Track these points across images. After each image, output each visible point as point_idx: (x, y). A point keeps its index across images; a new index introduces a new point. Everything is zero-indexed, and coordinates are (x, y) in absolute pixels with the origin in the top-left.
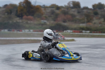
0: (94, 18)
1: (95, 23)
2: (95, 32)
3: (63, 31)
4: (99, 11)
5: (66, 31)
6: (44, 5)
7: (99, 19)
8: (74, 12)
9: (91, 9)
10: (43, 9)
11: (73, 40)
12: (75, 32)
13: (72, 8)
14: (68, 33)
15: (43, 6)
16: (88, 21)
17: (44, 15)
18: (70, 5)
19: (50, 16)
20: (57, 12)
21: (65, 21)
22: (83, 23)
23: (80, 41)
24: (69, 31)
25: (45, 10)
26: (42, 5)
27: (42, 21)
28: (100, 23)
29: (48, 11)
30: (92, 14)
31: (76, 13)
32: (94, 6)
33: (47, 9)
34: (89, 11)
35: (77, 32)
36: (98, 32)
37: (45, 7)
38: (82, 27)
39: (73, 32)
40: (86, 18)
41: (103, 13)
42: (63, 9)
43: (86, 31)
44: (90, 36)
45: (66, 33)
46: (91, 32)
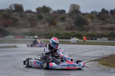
0: (38, 23)
1: (39, 28)
3: (4, 36)
4: (44, 15)
5: (8, 37)
7: (44, 23)
8: (16, 15)
9: (35, 13)
11: (15, 47)
12: (17, 38)
13: (14, 11)
14: (9, 39)
16: (32, 26)
18: (12, 9)
21: (6, 26)
22: (26, 28)
23: (22, 47)
24: (11, 37)
28: (45, 28)
30: (36, 18)
31: (18, 17)
32: (38, 9)
34: (32, 15)
35: (19, 38)
36: (43, 37)
38: (25, 32)
39: (14, 38)
40: (29, 22)
41: (48, 17)
42: (4, 13)
43: (29, 37)
45: (7, 39)
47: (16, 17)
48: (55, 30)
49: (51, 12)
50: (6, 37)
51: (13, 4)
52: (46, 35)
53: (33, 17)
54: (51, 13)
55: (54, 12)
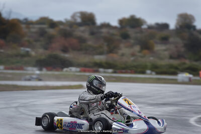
0: (122, 45)
1: (123, 55)
2: (124, 71)
3: (62, 68)
4: (131, 32)
5: (68, 69)
6: (26, 19)
7: (132, 46)
8: (83, 32)
9: (115, 28)
10: (23, 26)
11: (81, 87)
12: (85, 71)
13: (80, 25)
14: (72, 73)
15: (25, 21)
16: (111, 51)
17: (26, 39)
18: (75, 20)
19: (36, 41)
20: (52, 31)
21: (65, 50)
22: (101, 54)
24: (73, 69)
25: (28, 28)
26: (21, 18)
27: (22, 48)
28: (133, 55)
29: (33, 30)
30: (118, 37)
31: (86, 35)
32: (121, 22)
33: (31, 26)
34: (112, 31)
35: (89, 71)
36: (129, 71)
37: (28, 23)
38: (98, 61)
39: (80, 71)
40: (105, 44)
41: (139, 35)
42: (62, 27)
43: (106, 70)
44: (114, 79)
45: (68, 73)
46: (115, 72)
47: (82, 34)
48: (152, 58)
49: (144, 27)
50: (65, 69)
51: (78, 13)
52: (136, 67)
53: (113, 35)
54: (145, 29)
55: (150, 27)
